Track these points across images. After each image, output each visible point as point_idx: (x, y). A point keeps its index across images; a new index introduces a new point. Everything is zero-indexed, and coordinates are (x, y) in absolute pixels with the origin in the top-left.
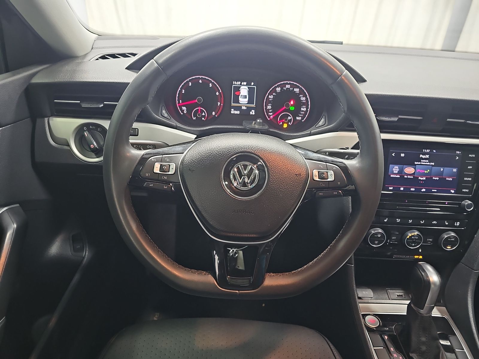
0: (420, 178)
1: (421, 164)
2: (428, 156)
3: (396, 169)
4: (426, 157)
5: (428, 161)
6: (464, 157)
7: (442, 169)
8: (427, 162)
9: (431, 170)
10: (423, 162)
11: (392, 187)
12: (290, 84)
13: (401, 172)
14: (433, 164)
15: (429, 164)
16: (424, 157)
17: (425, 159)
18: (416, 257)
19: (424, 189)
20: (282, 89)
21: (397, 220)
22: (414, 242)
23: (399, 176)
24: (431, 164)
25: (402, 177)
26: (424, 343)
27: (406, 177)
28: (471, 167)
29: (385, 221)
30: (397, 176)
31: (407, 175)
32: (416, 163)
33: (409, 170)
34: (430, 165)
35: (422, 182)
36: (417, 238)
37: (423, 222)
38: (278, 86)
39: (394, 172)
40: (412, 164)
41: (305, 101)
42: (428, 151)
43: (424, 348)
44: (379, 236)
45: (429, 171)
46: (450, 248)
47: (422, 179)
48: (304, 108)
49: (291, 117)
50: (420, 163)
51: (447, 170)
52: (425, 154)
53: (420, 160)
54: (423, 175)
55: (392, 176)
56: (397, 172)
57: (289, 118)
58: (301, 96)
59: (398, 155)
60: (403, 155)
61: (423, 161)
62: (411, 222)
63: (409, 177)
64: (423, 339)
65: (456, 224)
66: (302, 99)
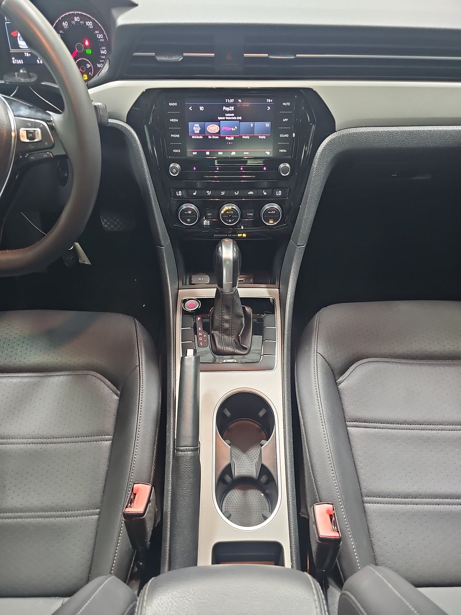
0: (227, 138)
1: (226, 120)
2: (232, 108)
3: (196, 127)
4: (230, 110)
5: (233, 115)
6: (277, 107)
7: (252, 125)
8: (233, 117)
9: (239, 128)
10: (228, 117)
11: (195, 151)
12: (77, 15)
13: (203, 131)
14: (240, 118)
15: (235, 118)
16: (228, 109)
17: (230, 112)
18: (239, 235)
19: (234, 151)
20: (69, 24)
21: (208, 192)
22: (230, 218)
23: (202, 137)
24: (238, 118)
25: (206, 137)
26: (227, 321)
27: (210, 137)
28: (287, 120)
29: (195, 194)
30: (199, 137)
31: (212, 134)
32: (219, 118)
33: (213, 128)
34: (236, 120)
35: (230, 143)
36: (232, 212)
37: (237, 194)
38: (64, 19)
39: (196, 132)
40: (215, 120)
41: (103, 40)
42: (232, 101)
43: (227, 325)
44: (190, 213)
45: (236, 128)
46: (272, 222)
47: (229, 139)
48: (104, 50)
49: (90, 64)
50: (224, 118)
51: (258, 125)
52: (228, 106)
53: (223, 113)
54: (230, 133)
55: (193, 137)
56: (198, 132)
57: (88, 66)
58: (97, 32)
59: (196, 108)
60: (202, 108)
61: (228, 115)
62: (223, 194)
63: (214, 137)
64: (226, 317)
65: (278, 193)
66: (99, 37)
